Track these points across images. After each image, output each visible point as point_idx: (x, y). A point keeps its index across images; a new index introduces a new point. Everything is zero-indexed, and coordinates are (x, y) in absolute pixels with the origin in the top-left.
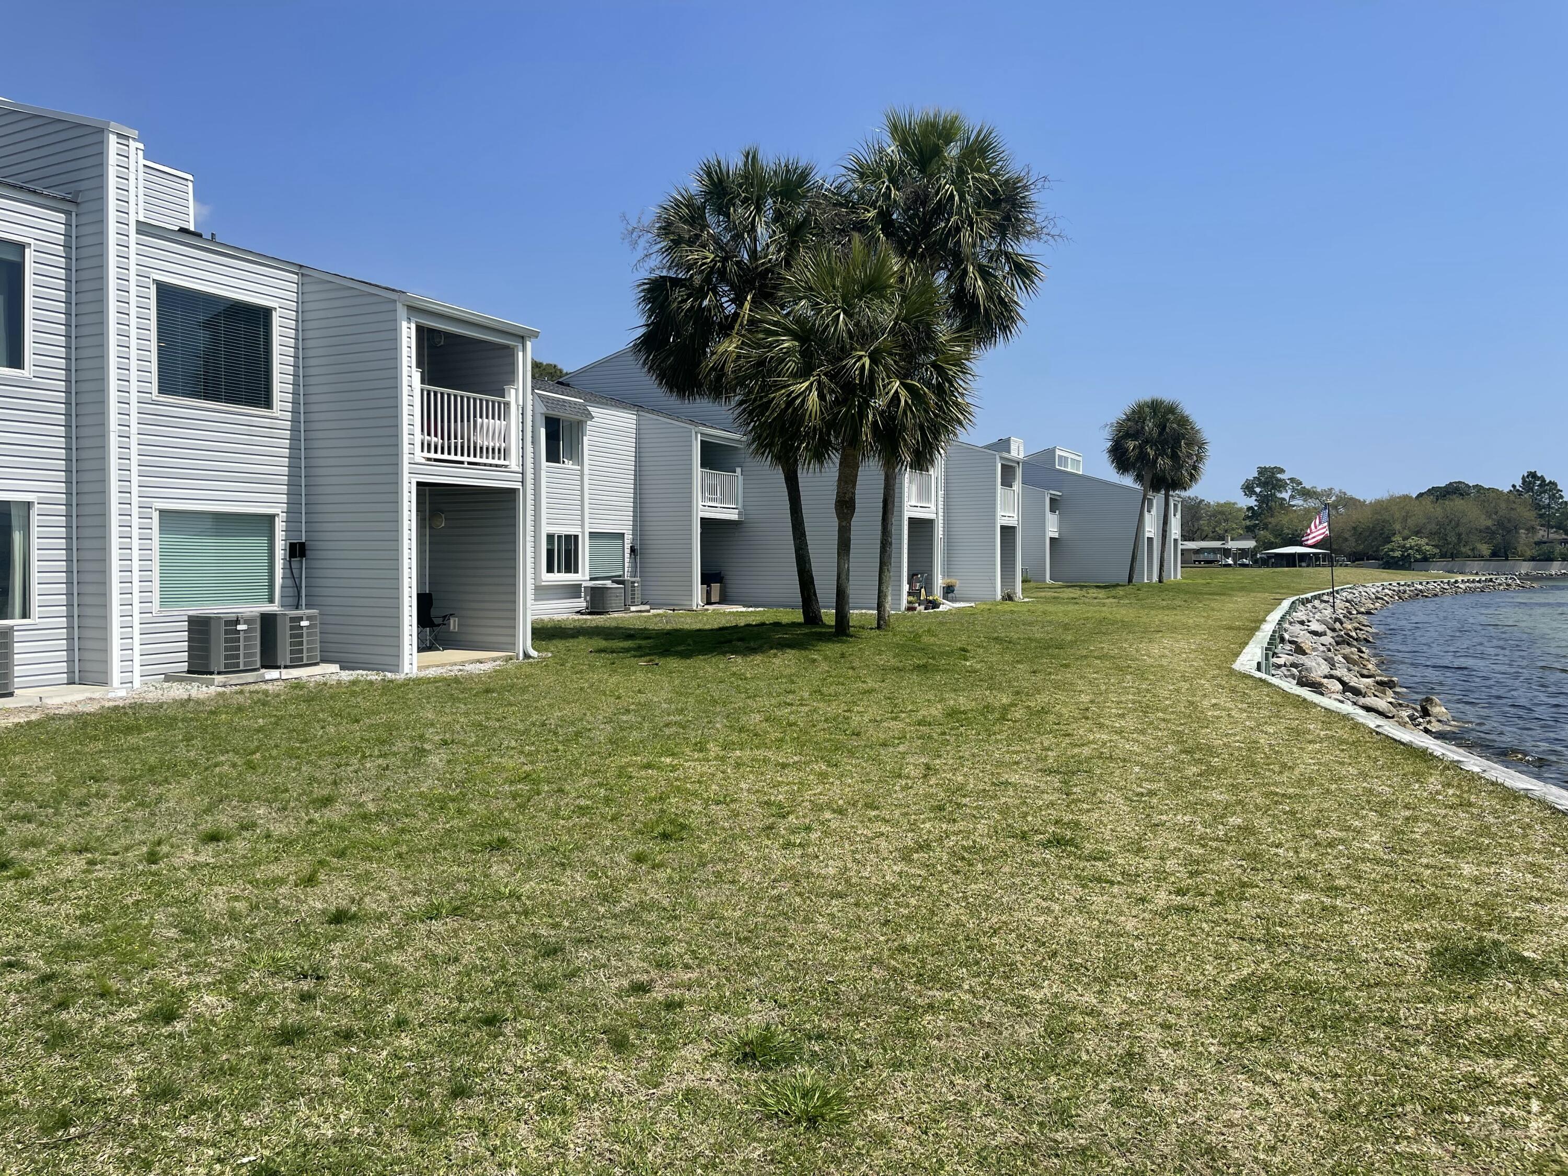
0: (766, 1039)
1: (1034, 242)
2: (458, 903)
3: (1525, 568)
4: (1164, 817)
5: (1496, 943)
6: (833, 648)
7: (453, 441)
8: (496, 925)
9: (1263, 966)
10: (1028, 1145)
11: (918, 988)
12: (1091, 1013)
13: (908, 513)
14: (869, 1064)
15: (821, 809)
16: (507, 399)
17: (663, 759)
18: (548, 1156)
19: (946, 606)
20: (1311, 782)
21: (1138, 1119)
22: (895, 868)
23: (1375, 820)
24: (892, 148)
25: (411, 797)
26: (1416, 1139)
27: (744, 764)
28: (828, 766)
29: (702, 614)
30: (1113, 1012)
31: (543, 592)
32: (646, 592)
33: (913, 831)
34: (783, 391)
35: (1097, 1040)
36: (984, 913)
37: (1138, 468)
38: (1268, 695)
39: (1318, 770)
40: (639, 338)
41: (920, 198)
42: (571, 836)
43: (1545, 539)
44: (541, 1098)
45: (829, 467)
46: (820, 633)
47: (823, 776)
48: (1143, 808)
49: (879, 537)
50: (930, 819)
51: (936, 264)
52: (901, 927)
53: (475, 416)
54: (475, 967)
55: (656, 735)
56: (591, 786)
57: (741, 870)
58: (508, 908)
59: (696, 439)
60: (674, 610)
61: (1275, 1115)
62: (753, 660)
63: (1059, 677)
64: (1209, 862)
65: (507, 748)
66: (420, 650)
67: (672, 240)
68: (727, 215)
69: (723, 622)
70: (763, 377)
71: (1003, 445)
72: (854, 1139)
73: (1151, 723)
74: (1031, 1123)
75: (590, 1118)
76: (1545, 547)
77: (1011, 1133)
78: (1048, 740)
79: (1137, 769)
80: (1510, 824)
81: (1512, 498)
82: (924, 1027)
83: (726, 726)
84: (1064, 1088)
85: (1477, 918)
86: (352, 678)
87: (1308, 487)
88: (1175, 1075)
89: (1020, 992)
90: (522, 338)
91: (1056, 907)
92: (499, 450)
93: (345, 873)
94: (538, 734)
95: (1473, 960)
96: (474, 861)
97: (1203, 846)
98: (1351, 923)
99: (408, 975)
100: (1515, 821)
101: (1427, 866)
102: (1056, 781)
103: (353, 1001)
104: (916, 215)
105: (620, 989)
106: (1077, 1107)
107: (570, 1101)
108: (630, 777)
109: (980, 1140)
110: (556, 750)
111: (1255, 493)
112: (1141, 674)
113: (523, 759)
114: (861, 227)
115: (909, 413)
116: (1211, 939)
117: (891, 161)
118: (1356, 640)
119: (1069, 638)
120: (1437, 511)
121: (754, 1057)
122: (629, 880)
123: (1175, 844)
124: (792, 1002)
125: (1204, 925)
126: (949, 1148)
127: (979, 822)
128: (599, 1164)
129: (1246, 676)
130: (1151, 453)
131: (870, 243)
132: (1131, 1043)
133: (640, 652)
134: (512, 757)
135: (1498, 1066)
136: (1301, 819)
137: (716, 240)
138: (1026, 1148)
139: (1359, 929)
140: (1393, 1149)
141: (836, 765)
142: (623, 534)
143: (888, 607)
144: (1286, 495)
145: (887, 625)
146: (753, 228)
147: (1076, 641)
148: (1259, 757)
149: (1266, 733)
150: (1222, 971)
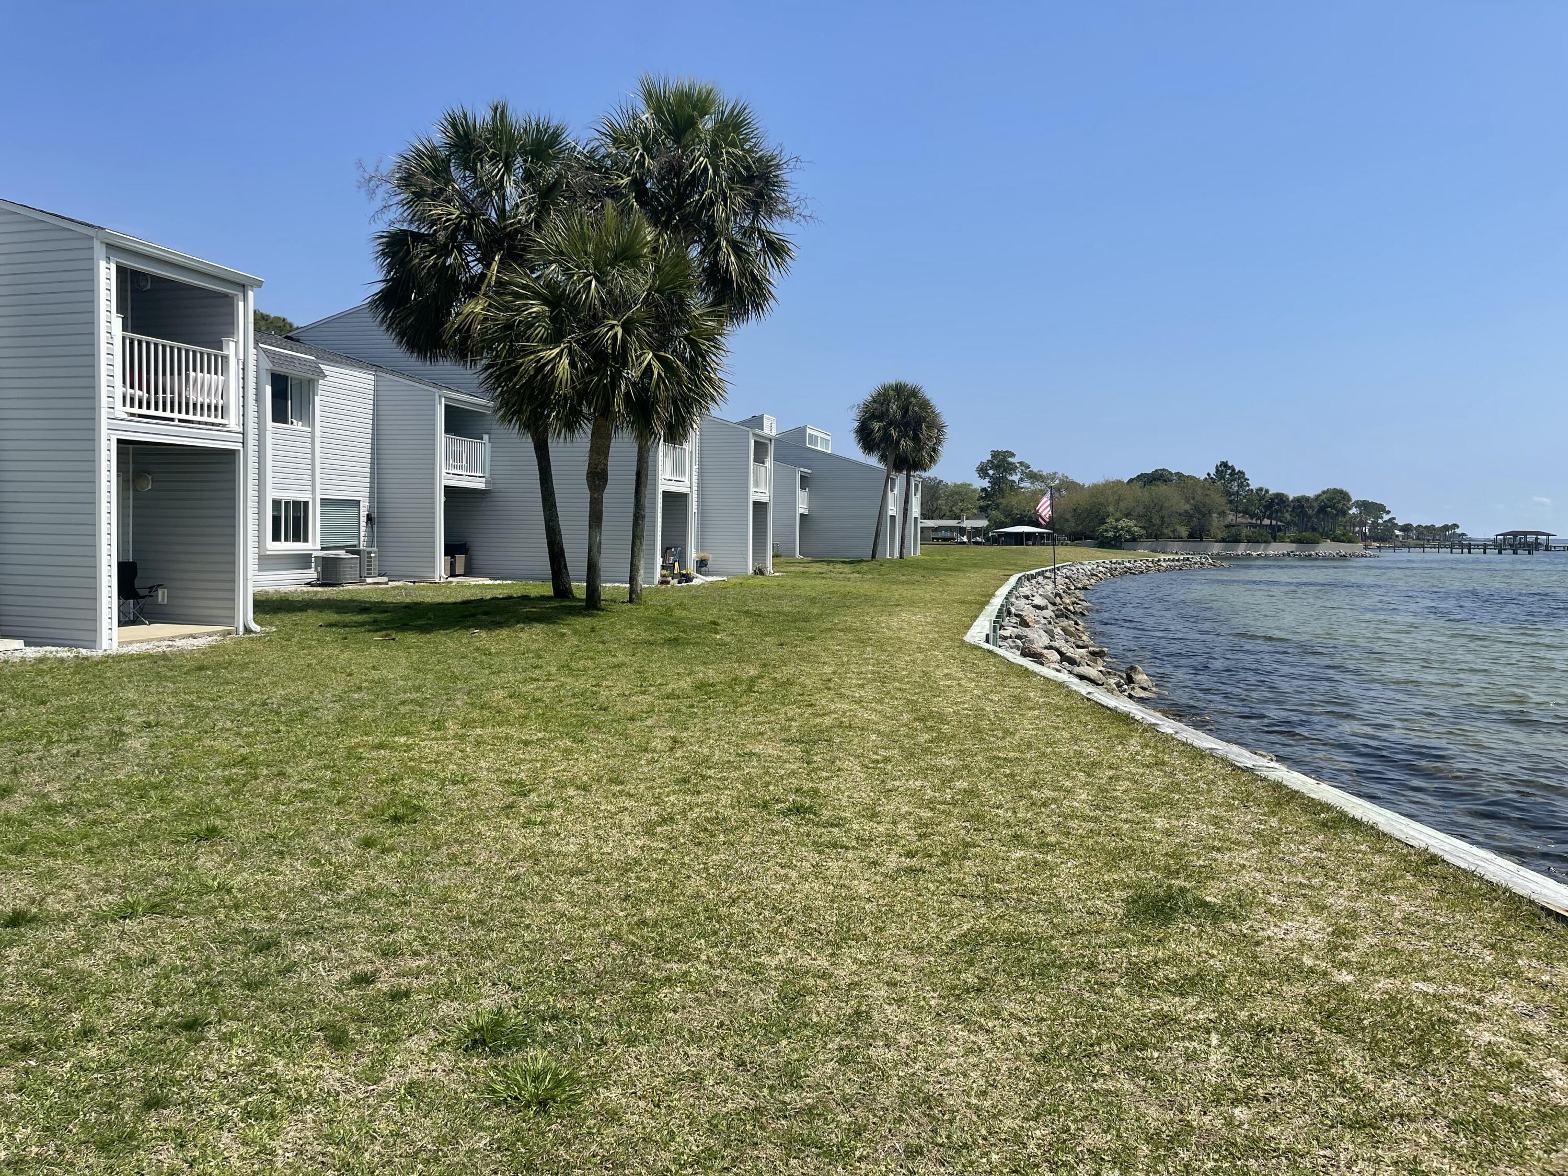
0: (497, 1024)
1: (786, 222)
2: (157, 900)
3: (1216, 548)
4: (897, 783)
5: (1182, 890)
6: (583, 623)
7: (161, 395)
8: (201, 922)
9: (981, 921)
10: (757, 1109)
11: (656, 962)
12: (824, 975)
13: (662, 486)
14: (604, 1042)
15: (564, 787)
16: (225, 352)
17: (397, 739)
18: (253, 1164)
19: (699, 580)
20: (1029, 746)
21: (863, 1074)
22: (638, 842)
23: (1083, 779)
24: (647, 115)
25: (105, 785)
26: (1111, 1076)
27: (484, 743)
28: (574, 742)
29: (446, 587)
30: (844, 973)
31: (267, 562)
32: (384, 563)
33: (658, 804)
34: (532, 357)
35: (827, 1002)
36: (724, 883)
37: (883, 449)
38: (994, 665)
39: (1036, 735)
40: (377, 294)
41: (674, 169)
42: (292, 823)
43: (1233, 523)
44: (247, 1104)
45: (581, 438)
46: (570, 606)
47: (567, 752)
48: (878, 774)
49: (632, 510)
50: (674, 792)
51: (690, 237)
52: (642, 902)
53: (187, 369)
54: (174, 968)
55: (390, 713)
56: (316, 768)
57: (478, 852)
58: (216, 903)
59: (440, 403)
60: (414, 582)
61: (987, 1061)
62: (498, 635)
63: (805, 649)
64: (937, 825)
65: (222, 729)
66: (121, 624)
67: (413, 193)
68: (475, 171)
69: (468, 595)
70: (511, 341)
71: (757, 422)
72: (585, 1119)
73: (889, 693)
74: (761, 1088)
75: (303, 1121)
76: (1233, 530)
77: (742, 1099)
78: (792, 710)
79: (874, 737)
80: (1196, 781)
81: (1207, 485)
82: (661, 1000)
83: (467, 703)
84: (794, 1050)
85: (1167, 867)
86: (38, 655)
87: (1035, 470)
88: (898, 1030)
89: (757, 960)
90: (243, 287)
91: (794, 874)
92: (216, 407)
93: (24, 871)
94: (257, 714)
95: (1163, 906)
96: (177, 854)
97: (932, 810)
98: (1059, 876)
99: (97, 981)
100: (1201, 777)
101: (1126, 821)
102: (798, 750)
103: (32, 1010)
104: (670, 185)
105: (341, 982)
106: (806, 1067)
107: (280, 1105)
108: (361, 759)
109: (711, 1109)
110: (278, 731)
111: (989, 475)
112: (880, 646)
113: (239, 741)
114: (614, 193)
115: (662, 386)
116: (935, 898)
117: (645, 128)
118: (1073, 613)
119: (815, 611)
120: (1144, 495)
121: (484, 1043)
122: (356, 866)
123: (907, 808)
124: (526, 984)
125: (930, 885)
126: (681, 1119)
127: (723, 793)
128: (310, 1168)
129: (977, 648)
130: (895, 435)
131: (623, 211)
132: (859, 1002)
133: (376, 626)
134: (227, 739)
135: (1182, 1004)
136: (1019, 781)
137: (462, 195)
138: (755, 1113)
139: (1066, 882)
140: (1092, 1087)
141: (582, 741)
142: (359, 501)
143: (640, 579)
144: (1015, 478)
145: (638, 597)
146: (502, 187)
147: (821, 615)
148: (984, 724)
149: (992, 701)
150: (945, 928)
